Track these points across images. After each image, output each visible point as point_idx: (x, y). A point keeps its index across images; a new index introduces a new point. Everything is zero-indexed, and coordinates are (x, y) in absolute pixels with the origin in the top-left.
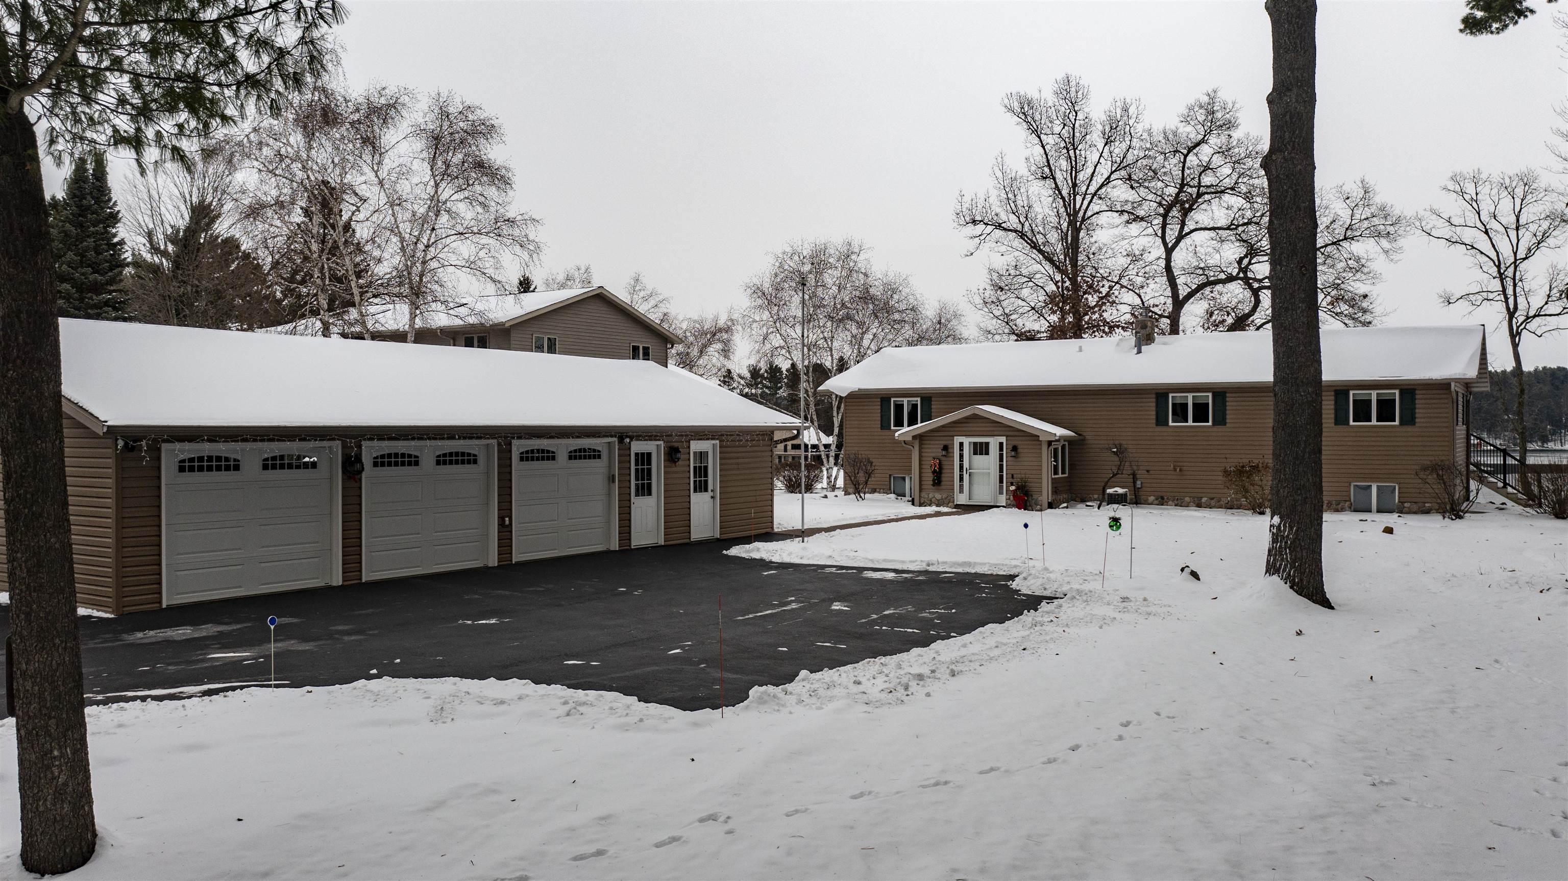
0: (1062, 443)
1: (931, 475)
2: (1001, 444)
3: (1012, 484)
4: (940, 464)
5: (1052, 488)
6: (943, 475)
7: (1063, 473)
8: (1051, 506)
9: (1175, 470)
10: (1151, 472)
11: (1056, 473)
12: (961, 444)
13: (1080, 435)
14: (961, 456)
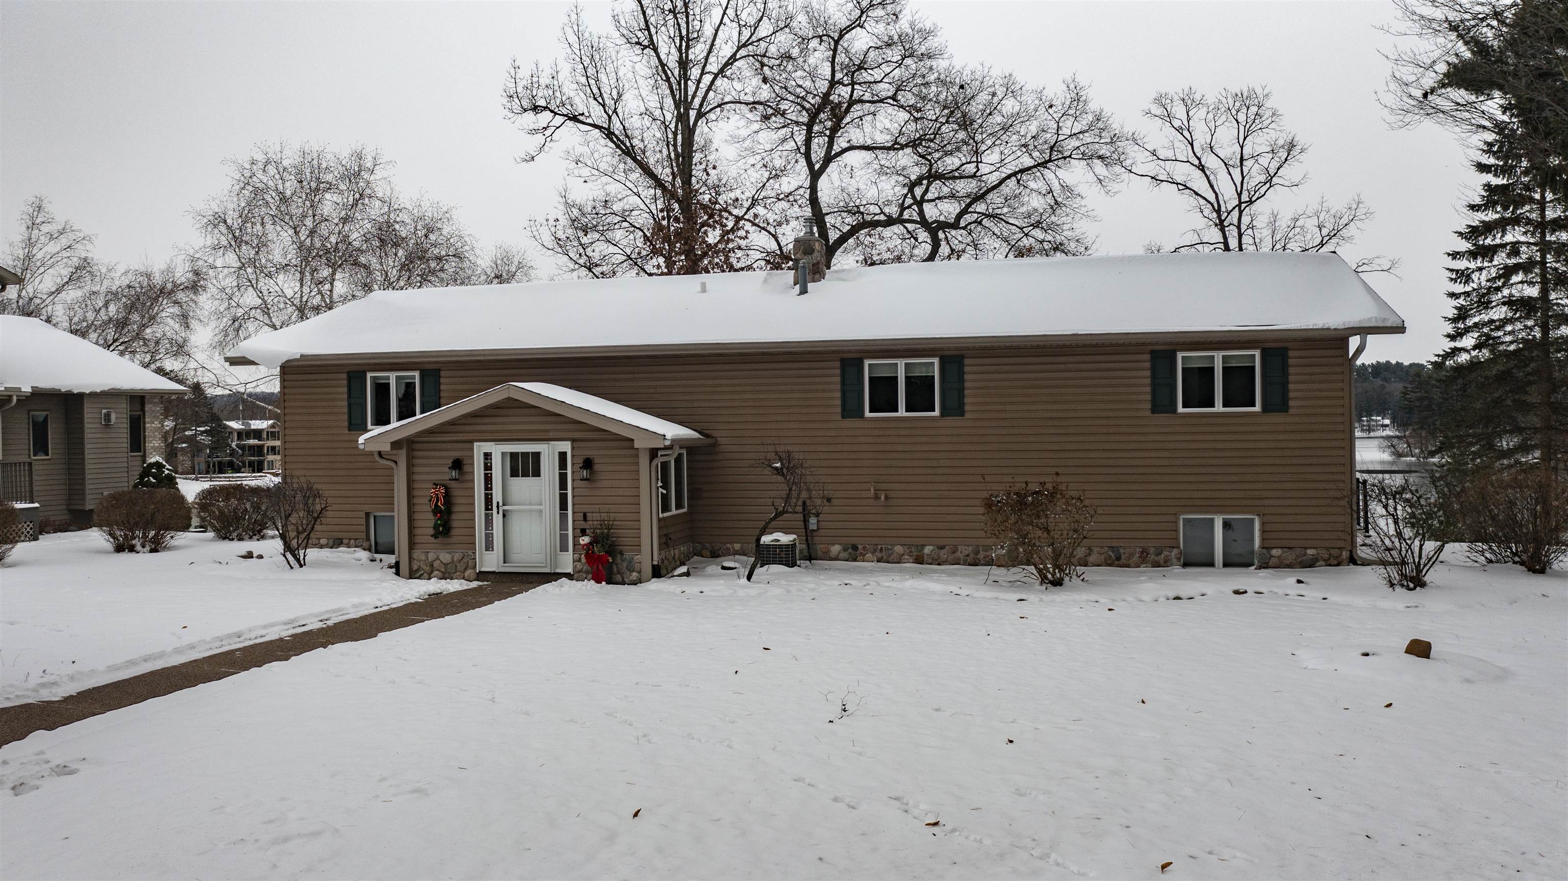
0: (677, 451)
1: (431, 516)
2: (563, 456)
3: (583, 532)
4: (447, 495)
5: (660, 537)
6: (454, 517)
7: (677, 507)
8: (657, 573)
9: (877, 497)
10: (834, 501)
11: (666, 508)
12: (488, 456)
13: (707, 436)
14: (488, 479)
